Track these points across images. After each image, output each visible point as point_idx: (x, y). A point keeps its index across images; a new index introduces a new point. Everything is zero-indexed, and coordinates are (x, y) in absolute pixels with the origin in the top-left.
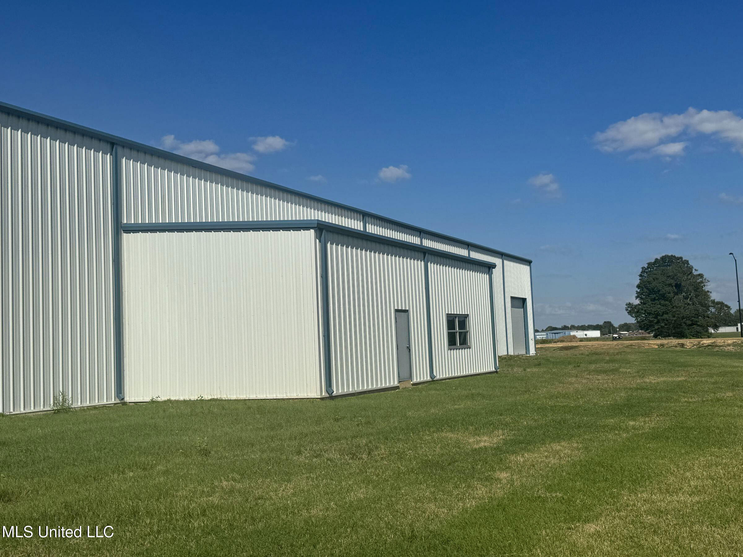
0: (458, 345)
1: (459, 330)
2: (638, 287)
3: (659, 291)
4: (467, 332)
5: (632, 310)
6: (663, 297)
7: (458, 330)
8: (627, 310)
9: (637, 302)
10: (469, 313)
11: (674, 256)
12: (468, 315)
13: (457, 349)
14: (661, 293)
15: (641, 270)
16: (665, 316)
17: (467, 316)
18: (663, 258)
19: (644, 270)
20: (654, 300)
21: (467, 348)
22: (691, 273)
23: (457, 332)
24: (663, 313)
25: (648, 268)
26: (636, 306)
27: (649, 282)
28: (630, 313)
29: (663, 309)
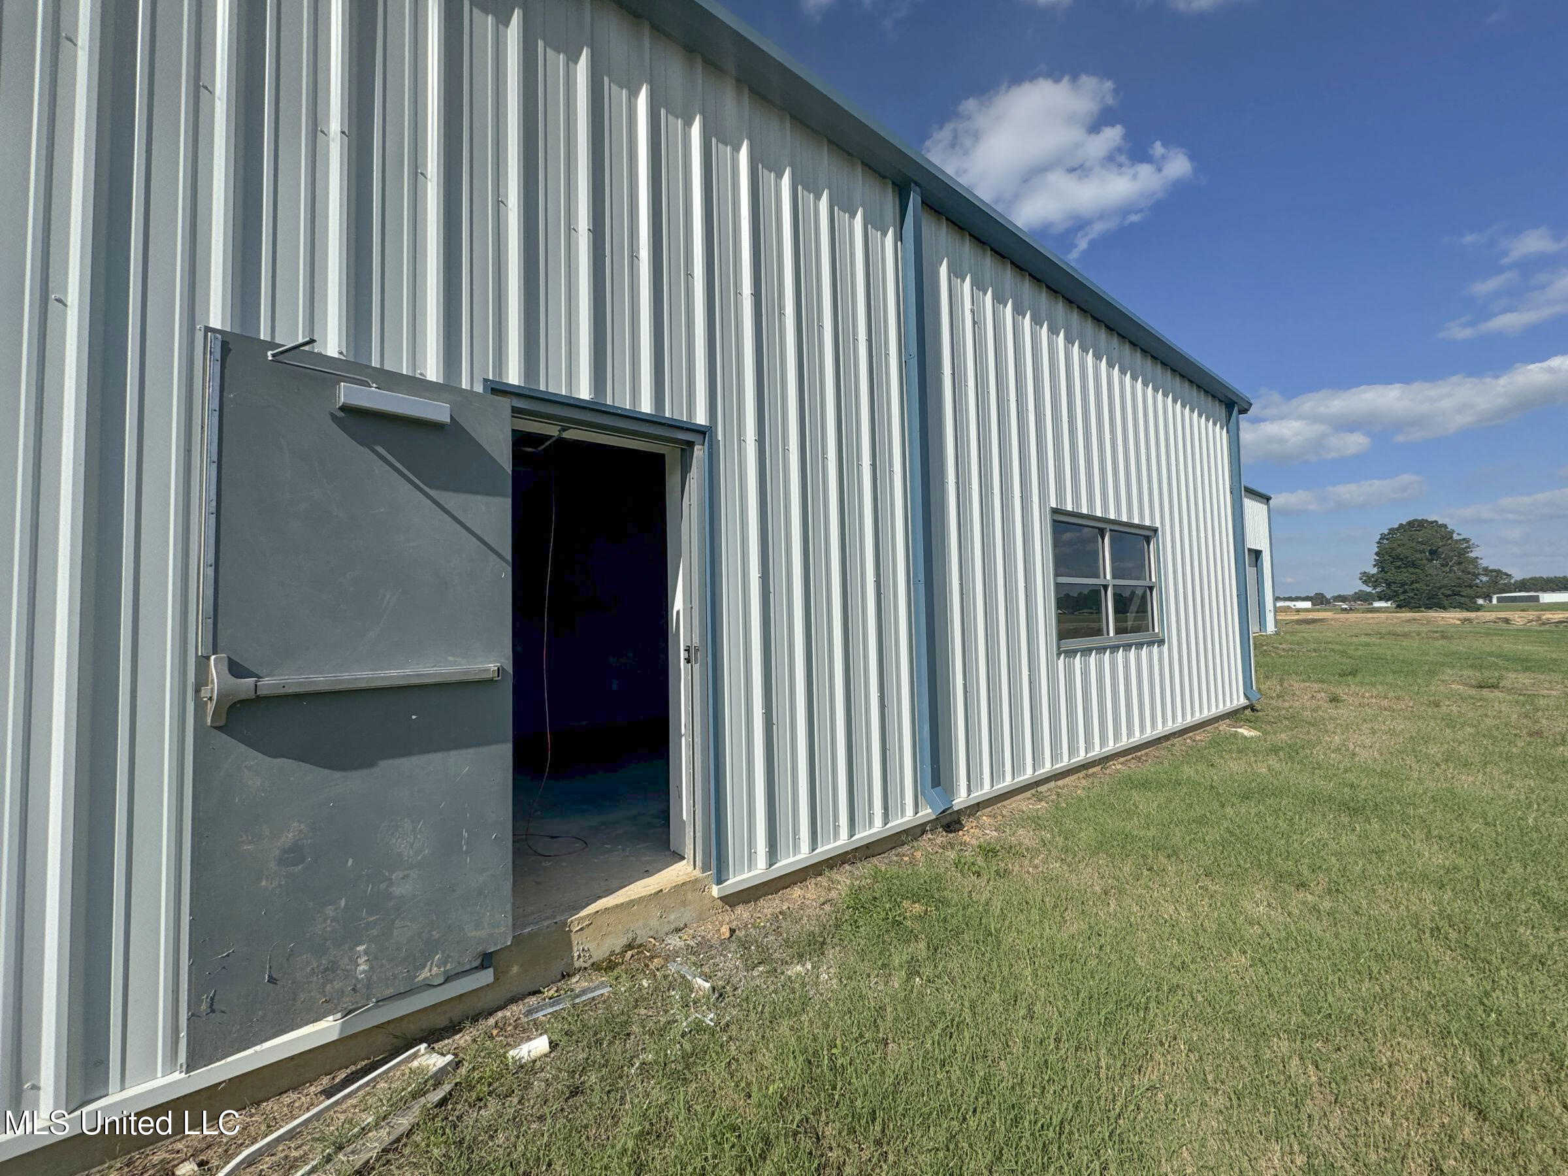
0: (1112, 634)
1: (1114, 577)
2: (1377, 554)
3: (1407, 558)
4: (1151, 589)
5: (1367, 579)
6: (1414, 565)
7: (1108, 577)
8: (1361, 579)
9: (1374, 571)
10: (1158, 525)
11: (1427, 521)
12: (1155, 530)
13: (1101, 650)
14: (1409, 559)
15: (1379, 537)
16: (1415, 586)
17: (1148, 534)
18: (1409, 523)
19: (1383, 537)
20: (1399, 567)
21: (1151, 644)
22: (1452, 537)
23: (1106, 587)
24: (1412, 583)
25: (1389, 534)
26: (1373, 575)
27: (1393, 549)
28: (1365, 582)
29: (1413, 577)
